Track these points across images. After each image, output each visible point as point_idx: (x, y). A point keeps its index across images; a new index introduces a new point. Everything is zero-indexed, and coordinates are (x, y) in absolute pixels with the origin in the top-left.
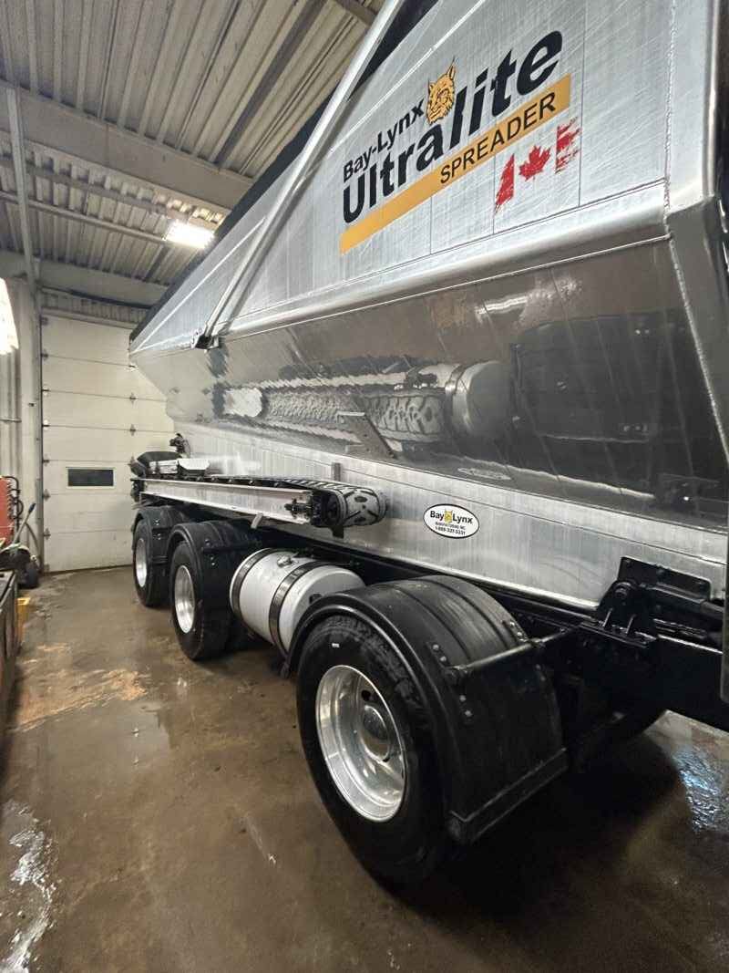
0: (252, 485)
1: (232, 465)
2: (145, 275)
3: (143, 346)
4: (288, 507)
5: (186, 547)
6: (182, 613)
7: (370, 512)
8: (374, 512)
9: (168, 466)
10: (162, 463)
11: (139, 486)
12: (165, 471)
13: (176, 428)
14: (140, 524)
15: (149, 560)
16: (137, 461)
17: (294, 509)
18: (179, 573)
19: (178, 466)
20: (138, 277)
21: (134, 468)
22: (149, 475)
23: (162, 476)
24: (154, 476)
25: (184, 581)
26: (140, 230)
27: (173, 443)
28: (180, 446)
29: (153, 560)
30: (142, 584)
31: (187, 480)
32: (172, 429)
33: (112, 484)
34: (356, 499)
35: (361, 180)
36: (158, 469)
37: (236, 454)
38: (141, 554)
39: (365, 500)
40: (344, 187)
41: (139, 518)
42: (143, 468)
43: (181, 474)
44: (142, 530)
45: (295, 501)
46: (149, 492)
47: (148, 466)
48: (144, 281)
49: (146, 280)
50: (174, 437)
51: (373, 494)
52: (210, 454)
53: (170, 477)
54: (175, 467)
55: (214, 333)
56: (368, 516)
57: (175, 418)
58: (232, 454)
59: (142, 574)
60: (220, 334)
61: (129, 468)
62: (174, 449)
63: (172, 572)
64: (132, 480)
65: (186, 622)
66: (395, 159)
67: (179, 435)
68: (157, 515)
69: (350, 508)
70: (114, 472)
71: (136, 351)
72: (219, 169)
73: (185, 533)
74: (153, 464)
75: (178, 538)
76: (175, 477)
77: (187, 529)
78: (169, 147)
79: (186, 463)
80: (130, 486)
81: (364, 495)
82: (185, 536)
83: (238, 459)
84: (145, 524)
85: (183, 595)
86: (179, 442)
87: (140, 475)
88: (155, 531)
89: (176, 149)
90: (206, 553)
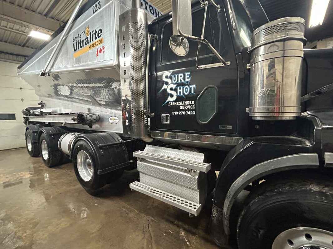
0: (63, 114)
1: (60, 110)
2: (23, 45)
3: (23, 72)
4: (72, 119)
5: (44, 135)
6: (45, 154)
7: (94, 119)
8: (95, 119)
9: (37, 112)
10: (35, 111)
11: (27, 119)
12: (36, 113)
13: (40, 99)
14: (28, 131)
15: (32, 142)
16: (25, 110)
17: (74, 120)
18: (42, 143)
19: (41, 111)
20: (19, 45)
21: (24, 113)
22: (30, 115)
23: (35, 115)
24: (32, 115)
25: (44, 145)
26: (18, 31)
27: (39, 104)
28: (42, 105)
29: (34, 141)
30: (30, 150)
31: (44, 115)
32: (39, 100)
33: (15, 119)
34: (90, 116)
35: (76, 42)
36: (33, 113)
37: (61, 107)
38: (29, 140)
39: (92, 116)
40: (73, 43)
41: (27, 129)
42: (28, 113)
43: (42, 113)
44: (29, 132)
45: (74, 117)
46: (31, 120)
47: (30, 112)
48: (22, 46)
49: (24, 46)
50: (40, 102)
51: (95, 115)
52: (53, 107)
53: (38, 115)
54: (40, 112)
55: (46, 72)
56: (93, 120)
57: (40, 96)
58: (60, 106)
59: (30, 147)
60: (48, 72)
61: (22, 113)
62: (40, 106)
63: (40, 143)
64: (23, 117)
65: (46, 157)
66: (82, 41)
67: (41, 101)
68: (34, 127)
69: (88, 118)
70: (16, 114)
71: (21, 73)
72: (46, 17)
73: (43, 130)
74: (31, 111)
75: (42, 132)
76: (40, 115)
77: (44, 129)
78: (27, 10)
79: (44, 110)
80: (23, 119)
81: (92, 115)
82: (43, 131)
83: (62, 109)
84: (30, 130)
85: (45, 149)
86: (42, 104)
87: (27, 115)
88: (34, 132)
89: (30, 10)
90: (51, 135)
